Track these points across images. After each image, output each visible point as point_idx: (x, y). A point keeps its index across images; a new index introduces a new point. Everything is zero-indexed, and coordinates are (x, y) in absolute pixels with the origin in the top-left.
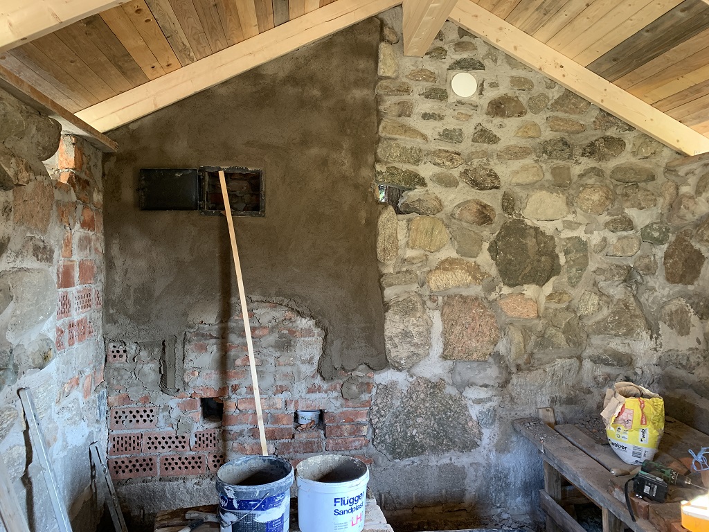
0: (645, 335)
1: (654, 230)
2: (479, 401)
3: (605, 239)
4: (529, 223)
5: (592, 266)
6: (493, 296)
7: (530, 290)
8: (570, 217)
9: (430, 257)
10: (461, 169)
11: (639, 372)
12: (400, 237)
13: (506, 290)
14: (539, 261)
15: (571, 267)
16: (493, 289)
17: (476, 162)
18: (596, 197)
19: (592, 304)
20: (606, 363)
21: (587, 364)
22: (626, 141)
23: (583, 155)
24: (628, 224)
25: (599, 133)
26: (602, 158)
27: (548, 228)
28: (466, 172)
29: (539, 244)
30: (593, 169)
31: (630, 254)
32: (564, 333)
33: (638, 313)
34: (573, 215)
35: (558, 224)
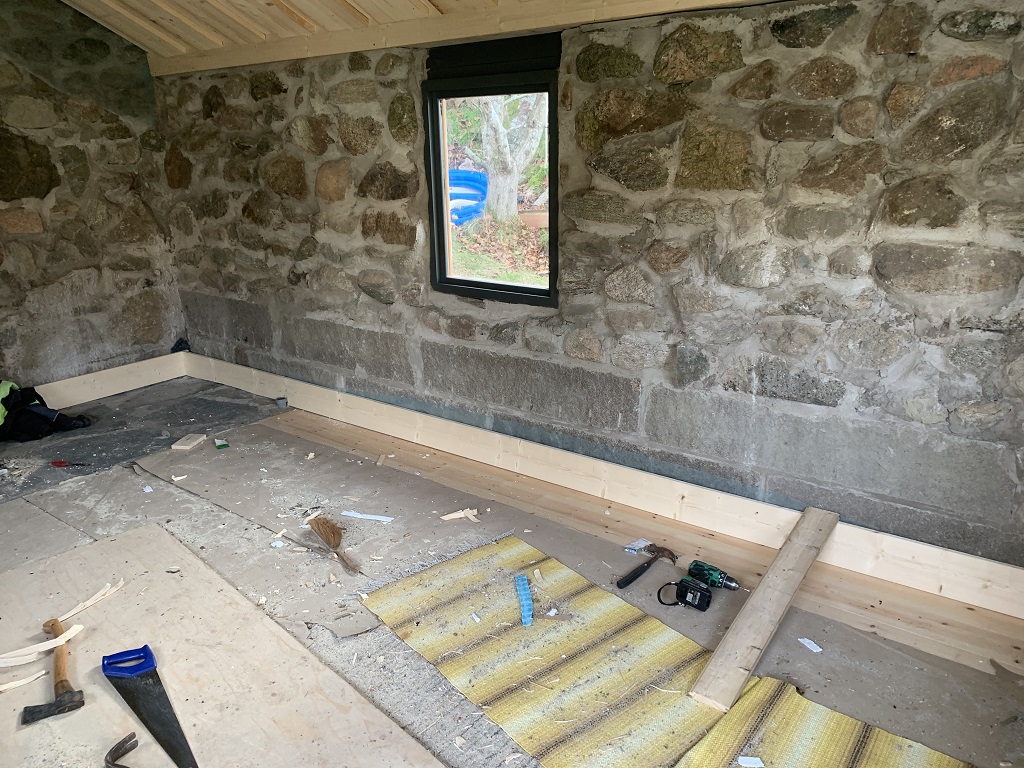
0: (159, 238)
1: (153, 138)
3: (103, 147)
4: (15, 132)
5: (95, 176)
7: (30, 203)
8: (62, 125)
11: (158, 273)
14: (34, 172)
15: (72, 177)
18: (86, 104)
19: (101, 214)
20: (125, 269)
21: (107, 272)
22: (109, 44)
23: (64, 57)
24: (126, 132)
25: (79, 34)
26: (86, 61)
27: (39, 137)
29: (31, 154)
30: (78, 73)
31: (133, 162)
32: (75, 244)
33: (149, 218)
34: (65, 123)
35: (49, 132)
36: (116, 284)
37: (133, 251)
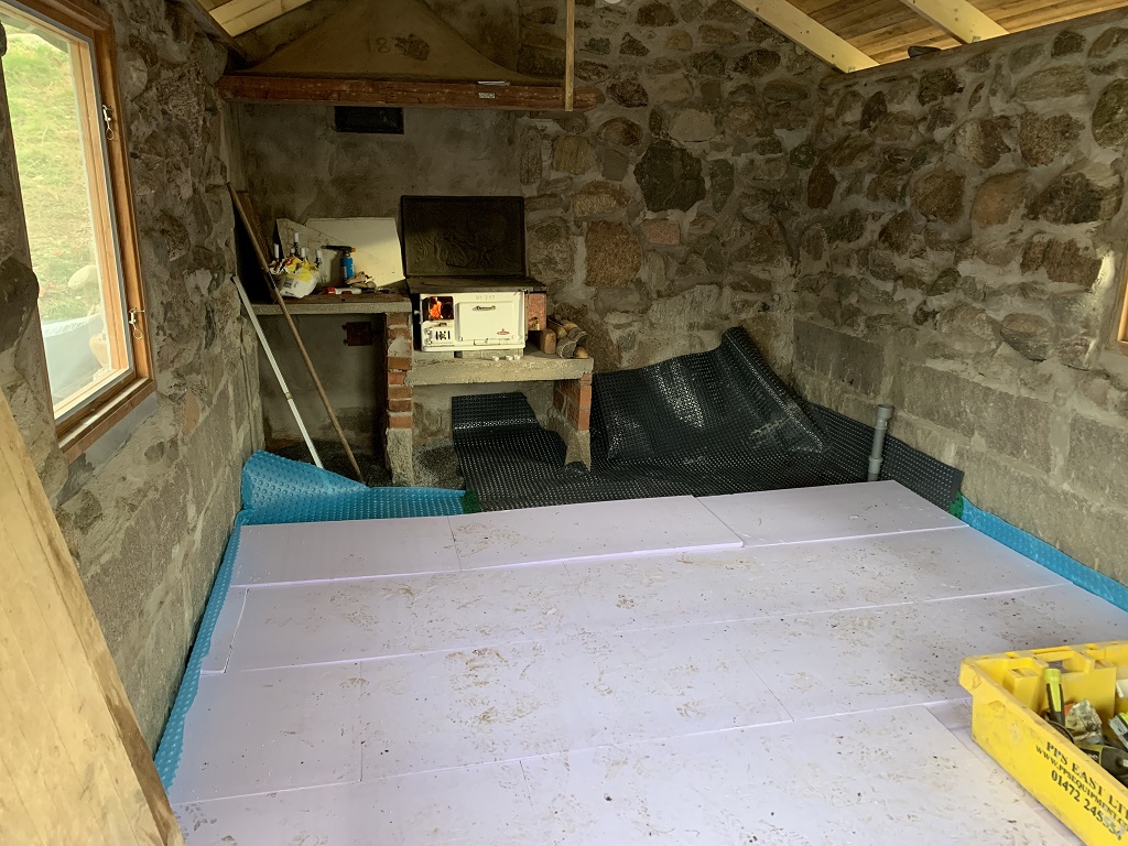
0: (786, 261)
1: (802, 152)
2: (618, 327)
3: (752, 162)
4: (676, 145)
5: (737, 191)
6: (638, 221)
7: (673, 215)
8: (718, 139)
9: (575, 180)
10: (608, 84)
11: (776, 298)
12: (544, 158)
13: (650, 215)
14: (684, 185)
15: (716, 191)
16: (638, 215)
17: (624, 76)
18: (745, 117)
19: (736, 230)
20: (745, 289)
21: (727, 291)
22: (781, 54)
23: (735, 70)
24: (777, 146)
25: (754, 45)
26: (756, 73)
27: (694, 149)
28: (612, 88)
29: (684, 167)
30: (745, 86)
31: (778, 178)
32: (704, 259)
33: (781, 239)
34: (722, 136)
35: (706, 146)
36: (733, 304)
37: (757, 271)
